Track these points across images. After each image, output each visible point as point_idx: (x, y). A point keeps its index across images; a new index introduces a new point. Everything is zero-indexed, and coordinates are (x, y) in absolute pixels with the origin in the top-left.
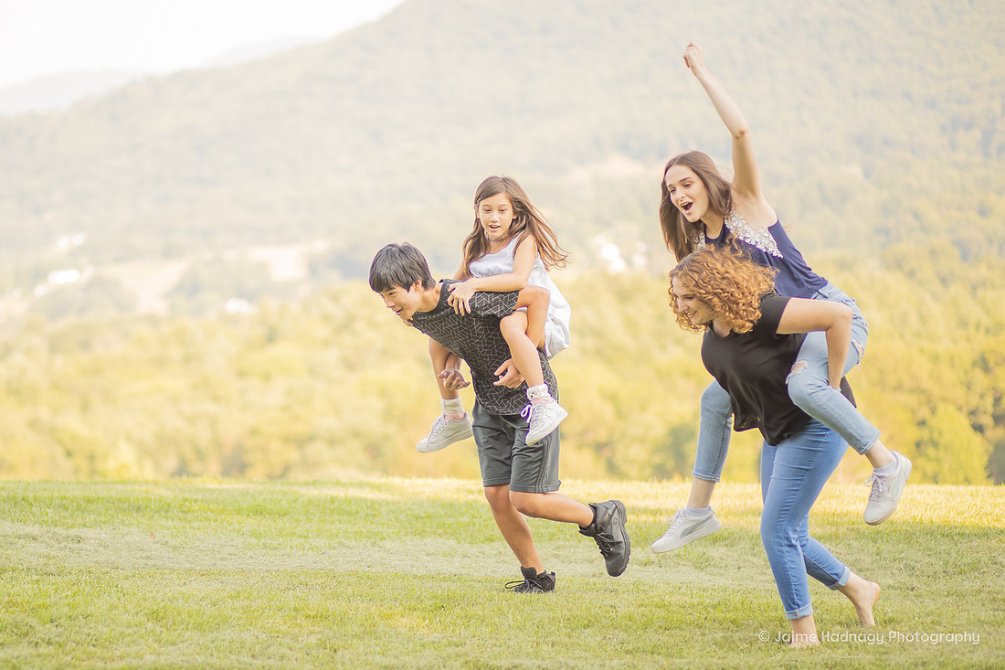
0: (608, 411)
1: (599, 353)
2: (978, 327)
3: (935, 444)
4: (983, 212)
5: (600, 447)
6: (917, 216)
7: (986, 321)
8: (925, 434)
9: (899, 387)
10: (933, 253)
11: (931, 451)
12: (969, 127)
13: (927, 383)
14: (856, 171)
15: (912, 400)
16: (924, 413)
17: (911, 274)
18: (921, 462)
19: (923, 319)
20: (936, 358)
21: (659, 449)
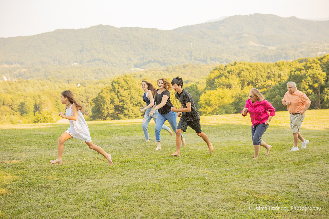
0: (11, 101)
1: (7, 92)
2: (63, 88)
3: (59, 104)
4: (59, 72)
5: (10, 106)
6: (50, 73)
7: (64, 87)
8: (57, 103)
9: (53, 96)
10: (53, 78)
11: (58, 105)
12: (56, 61)
13: (57, 96)
14: (41, 66)
15: (55, 98)
16: (57, 100)
17: (50, 81)
18: (57, 107)
19: (54, 86)
20: (58, 92)
21: (20, 106)
